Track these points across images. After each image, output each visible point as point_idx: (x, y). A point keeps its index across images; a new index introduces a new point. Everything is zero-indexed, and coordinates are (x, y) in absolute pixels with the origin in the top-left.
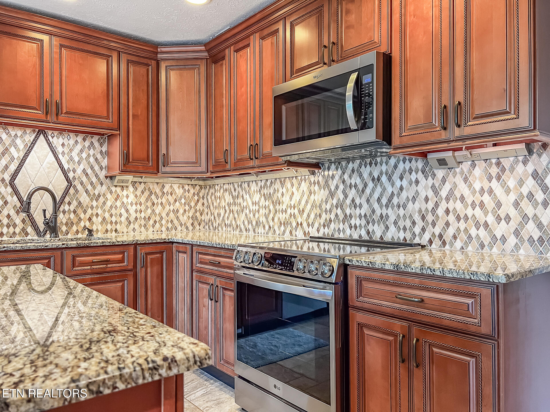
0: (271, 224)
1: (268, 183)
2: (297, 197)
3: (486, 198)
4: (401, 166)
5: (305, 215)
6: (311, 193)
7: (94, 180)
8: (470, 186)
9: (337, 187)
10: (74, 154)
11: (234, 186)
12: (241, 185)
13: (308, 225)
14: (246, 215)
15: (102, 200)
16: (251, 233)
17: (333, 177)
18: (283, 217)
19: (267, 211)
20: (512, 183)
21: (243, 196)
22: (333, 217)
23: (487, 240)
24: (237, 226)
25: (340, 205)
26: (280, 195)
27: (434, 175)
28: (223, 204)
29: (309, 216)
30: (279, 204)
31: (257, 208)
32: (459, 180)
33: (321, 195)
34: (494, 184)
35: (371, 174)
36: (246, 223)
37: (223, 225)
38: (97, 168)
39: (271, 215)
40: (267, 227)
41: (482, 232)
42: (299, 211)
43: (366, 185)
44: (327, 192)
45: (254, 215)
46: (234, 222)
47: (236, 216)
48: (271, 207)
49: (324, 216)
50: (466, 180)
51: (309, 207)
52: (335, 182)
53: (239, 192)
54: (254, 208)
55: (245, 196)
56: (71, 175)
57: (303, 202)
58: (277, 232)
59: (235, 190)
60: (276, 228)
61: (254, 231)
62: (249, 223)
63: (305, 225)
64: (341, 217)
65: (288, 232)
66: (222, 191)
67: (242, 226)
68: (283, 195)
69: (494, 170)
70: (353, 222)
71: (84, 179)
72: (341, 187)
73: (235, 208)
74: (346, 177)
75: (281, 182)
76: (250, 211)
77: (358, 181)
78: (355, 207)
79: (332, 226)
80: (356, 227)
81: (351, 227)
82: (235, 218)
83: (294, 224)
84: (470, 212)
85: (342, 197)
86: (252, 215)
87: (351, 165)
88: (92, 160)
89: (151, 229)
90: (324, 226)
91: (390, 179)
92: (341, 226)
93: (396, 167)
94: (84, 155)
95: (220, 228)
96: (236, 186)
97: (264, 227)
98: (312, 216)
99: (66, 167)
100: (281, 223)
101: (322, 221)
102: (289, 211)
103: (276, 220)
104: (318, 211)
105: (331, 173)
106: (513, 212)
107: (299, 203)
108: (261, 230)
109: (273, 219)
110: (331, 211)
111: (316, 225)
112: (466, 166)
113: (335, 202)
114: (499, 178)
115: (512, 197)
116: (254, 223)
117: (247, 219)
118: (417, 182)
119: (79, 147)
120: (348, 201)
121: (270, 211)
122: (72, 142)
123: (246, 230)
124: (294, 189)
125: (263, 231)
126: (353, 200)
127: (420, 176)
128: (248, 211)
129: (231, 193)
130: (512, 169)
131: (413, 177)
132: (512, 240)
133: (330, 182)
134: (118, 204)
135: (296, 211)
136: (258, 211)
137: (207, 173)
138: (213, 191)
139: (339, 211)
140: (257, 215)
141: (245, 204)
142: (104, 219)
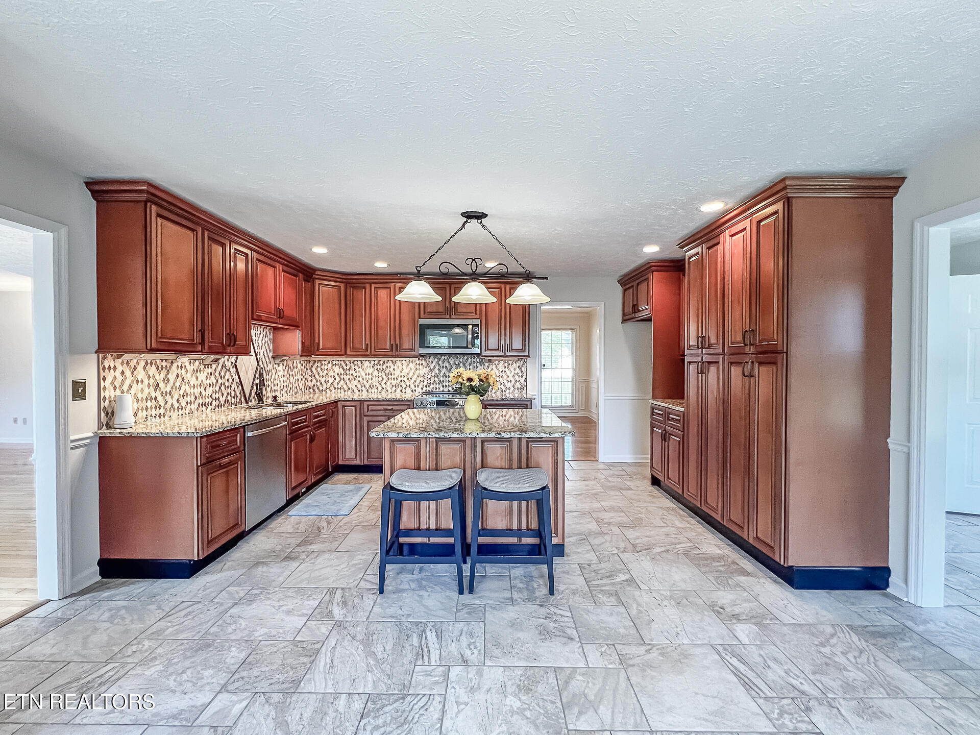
0: (384, 386)
1: (381, 362)
2: (406, 371)
3: (504, 374)
4: (470, 360)
5: (413, 381)
6: (417, 369)
7: (267, 360)
8: (498, 369)
9: (435, 367)
10: (260, 341)
11: (345, 363)
12: (353, 363)
13: (415, 386)
14: (359, 381)
15: (270, 374)
16: (365, 392)
17: (432, 362)
18: (394, 382)
19: (380, 379)
20: (512, 369)
21: (355, 369)
22: (432, 381)
23: (504, 389)
24: (349, 389)
25: (437, 376)
26: (392, 369)
27: (484, 365)
28: (331, 373)
29: (415, 381)
30: (391, 375)
31: (370, 376)
32: (494, 367)
33: (423, 371)
34: (506, 369)
35: (454, 362)
36: (359, 386)
37: (332, 388)
38: (268, 351)
39: (384, 381)
40: (380, 388)
41: (502, 386)
42: (408, 379)
43: (452, 367)
44: (428, 369)
45: (367, 382)
46: (345, 386)
47: (348, 382)
48: (384, 376)
49: (426, 381)
50: (497, 367)
51: (415, 376)
52: (433, 365)
53: (351, 367)
54: (367, 376)
55: (357, 369)
56: (258, 357)
57: (411, 374)
58: (390, 391)
59: (346, 365)
60: (389, 389)
61: (368, 391)
62: (362, 386)
63: (412, 386)
64: (437, 381)
65: (398, 391)
66: (330, 365)
67: (355, 389)
68: (394, 369)
69: (506, 365)
70: (444, 384)
71: (264, 360)
72: (437, 367)
73: (346, 378)
74: (440, 362)
75: (393, 362)
76: (363, 379)
77: (447, 365)
78: (446, 377)
79: (432, 386)
80: (446, 386)
81: (443, 386)
82: (346, 384)
83: (404, 386)
84: (498, 379)
85: (437, 372)
86: (365, 381)
87: (443, 357)
88: (266, 345)
89: (289, 394)
90: (426, 386)
91: (464, 364)
92: (437, 386)
93: (467, 359)
94: (263, 342)
95: (328, 390)
96: (348, 363)
97: (377, 388)
98: (418, 382)
99: (257, 351)
100: (393, 386)
101: (425, 384)
102: (399, 379)
103: (388, 384)
104: (422, 379)
105: (430, 360)
106: (512, 379)
107: (408, 374)
108: (374, 390)
109: (386, 384)
110: (431, 379)
111: (421, 386)
112: (496, 362)
113: (433, 374)
114: (508, 367)
115: (512, 374)
116: (367, 386)
117: (360, 384)
118: (477, 367)
119: (262, 336)
120: (442, 374)
121: (383, 379)
122: (259, 332)
123: (359, 391)
124: (404, 367)
125: (376, 391)
126: (444, 373)
127: (478, 365)
128: (361, 379)
129: (341, 366)
130: (512, 364)
131: (475, 365)
132: (512, 389)
133: (430, 364)
134: (277, 376)
135: (406, 379)
136: (372, 379)
137: (343, 355)
138: (319, 364)
139: (436, 379)
140: (370, 381)
141: (358, 374)
142: (271, 388)
